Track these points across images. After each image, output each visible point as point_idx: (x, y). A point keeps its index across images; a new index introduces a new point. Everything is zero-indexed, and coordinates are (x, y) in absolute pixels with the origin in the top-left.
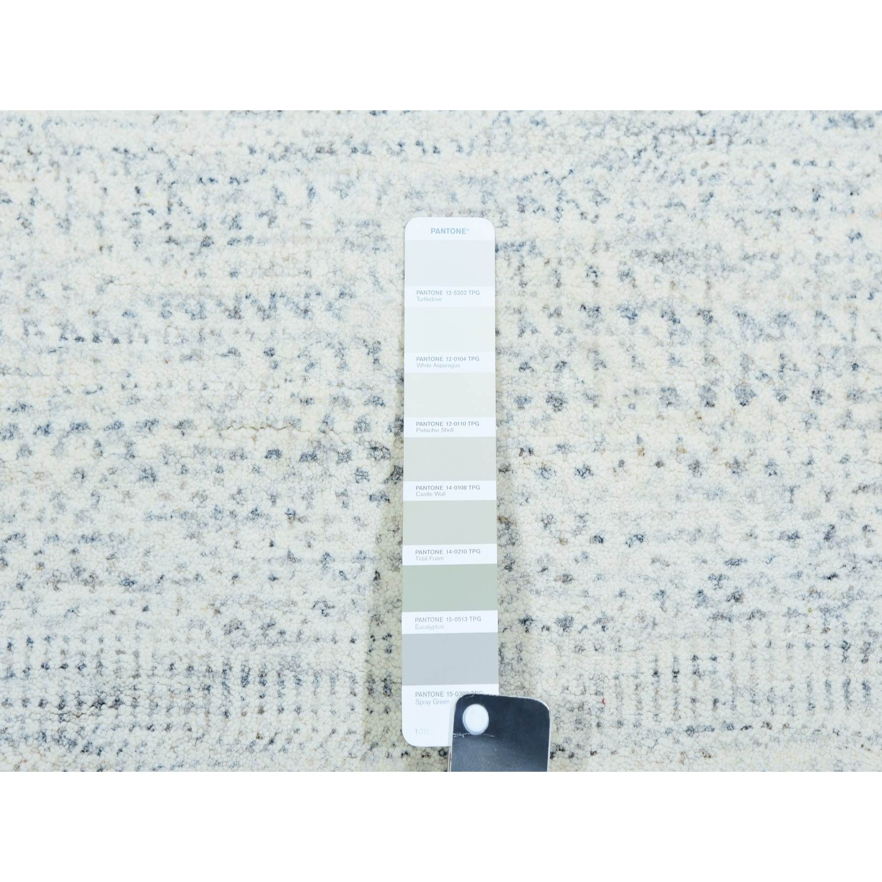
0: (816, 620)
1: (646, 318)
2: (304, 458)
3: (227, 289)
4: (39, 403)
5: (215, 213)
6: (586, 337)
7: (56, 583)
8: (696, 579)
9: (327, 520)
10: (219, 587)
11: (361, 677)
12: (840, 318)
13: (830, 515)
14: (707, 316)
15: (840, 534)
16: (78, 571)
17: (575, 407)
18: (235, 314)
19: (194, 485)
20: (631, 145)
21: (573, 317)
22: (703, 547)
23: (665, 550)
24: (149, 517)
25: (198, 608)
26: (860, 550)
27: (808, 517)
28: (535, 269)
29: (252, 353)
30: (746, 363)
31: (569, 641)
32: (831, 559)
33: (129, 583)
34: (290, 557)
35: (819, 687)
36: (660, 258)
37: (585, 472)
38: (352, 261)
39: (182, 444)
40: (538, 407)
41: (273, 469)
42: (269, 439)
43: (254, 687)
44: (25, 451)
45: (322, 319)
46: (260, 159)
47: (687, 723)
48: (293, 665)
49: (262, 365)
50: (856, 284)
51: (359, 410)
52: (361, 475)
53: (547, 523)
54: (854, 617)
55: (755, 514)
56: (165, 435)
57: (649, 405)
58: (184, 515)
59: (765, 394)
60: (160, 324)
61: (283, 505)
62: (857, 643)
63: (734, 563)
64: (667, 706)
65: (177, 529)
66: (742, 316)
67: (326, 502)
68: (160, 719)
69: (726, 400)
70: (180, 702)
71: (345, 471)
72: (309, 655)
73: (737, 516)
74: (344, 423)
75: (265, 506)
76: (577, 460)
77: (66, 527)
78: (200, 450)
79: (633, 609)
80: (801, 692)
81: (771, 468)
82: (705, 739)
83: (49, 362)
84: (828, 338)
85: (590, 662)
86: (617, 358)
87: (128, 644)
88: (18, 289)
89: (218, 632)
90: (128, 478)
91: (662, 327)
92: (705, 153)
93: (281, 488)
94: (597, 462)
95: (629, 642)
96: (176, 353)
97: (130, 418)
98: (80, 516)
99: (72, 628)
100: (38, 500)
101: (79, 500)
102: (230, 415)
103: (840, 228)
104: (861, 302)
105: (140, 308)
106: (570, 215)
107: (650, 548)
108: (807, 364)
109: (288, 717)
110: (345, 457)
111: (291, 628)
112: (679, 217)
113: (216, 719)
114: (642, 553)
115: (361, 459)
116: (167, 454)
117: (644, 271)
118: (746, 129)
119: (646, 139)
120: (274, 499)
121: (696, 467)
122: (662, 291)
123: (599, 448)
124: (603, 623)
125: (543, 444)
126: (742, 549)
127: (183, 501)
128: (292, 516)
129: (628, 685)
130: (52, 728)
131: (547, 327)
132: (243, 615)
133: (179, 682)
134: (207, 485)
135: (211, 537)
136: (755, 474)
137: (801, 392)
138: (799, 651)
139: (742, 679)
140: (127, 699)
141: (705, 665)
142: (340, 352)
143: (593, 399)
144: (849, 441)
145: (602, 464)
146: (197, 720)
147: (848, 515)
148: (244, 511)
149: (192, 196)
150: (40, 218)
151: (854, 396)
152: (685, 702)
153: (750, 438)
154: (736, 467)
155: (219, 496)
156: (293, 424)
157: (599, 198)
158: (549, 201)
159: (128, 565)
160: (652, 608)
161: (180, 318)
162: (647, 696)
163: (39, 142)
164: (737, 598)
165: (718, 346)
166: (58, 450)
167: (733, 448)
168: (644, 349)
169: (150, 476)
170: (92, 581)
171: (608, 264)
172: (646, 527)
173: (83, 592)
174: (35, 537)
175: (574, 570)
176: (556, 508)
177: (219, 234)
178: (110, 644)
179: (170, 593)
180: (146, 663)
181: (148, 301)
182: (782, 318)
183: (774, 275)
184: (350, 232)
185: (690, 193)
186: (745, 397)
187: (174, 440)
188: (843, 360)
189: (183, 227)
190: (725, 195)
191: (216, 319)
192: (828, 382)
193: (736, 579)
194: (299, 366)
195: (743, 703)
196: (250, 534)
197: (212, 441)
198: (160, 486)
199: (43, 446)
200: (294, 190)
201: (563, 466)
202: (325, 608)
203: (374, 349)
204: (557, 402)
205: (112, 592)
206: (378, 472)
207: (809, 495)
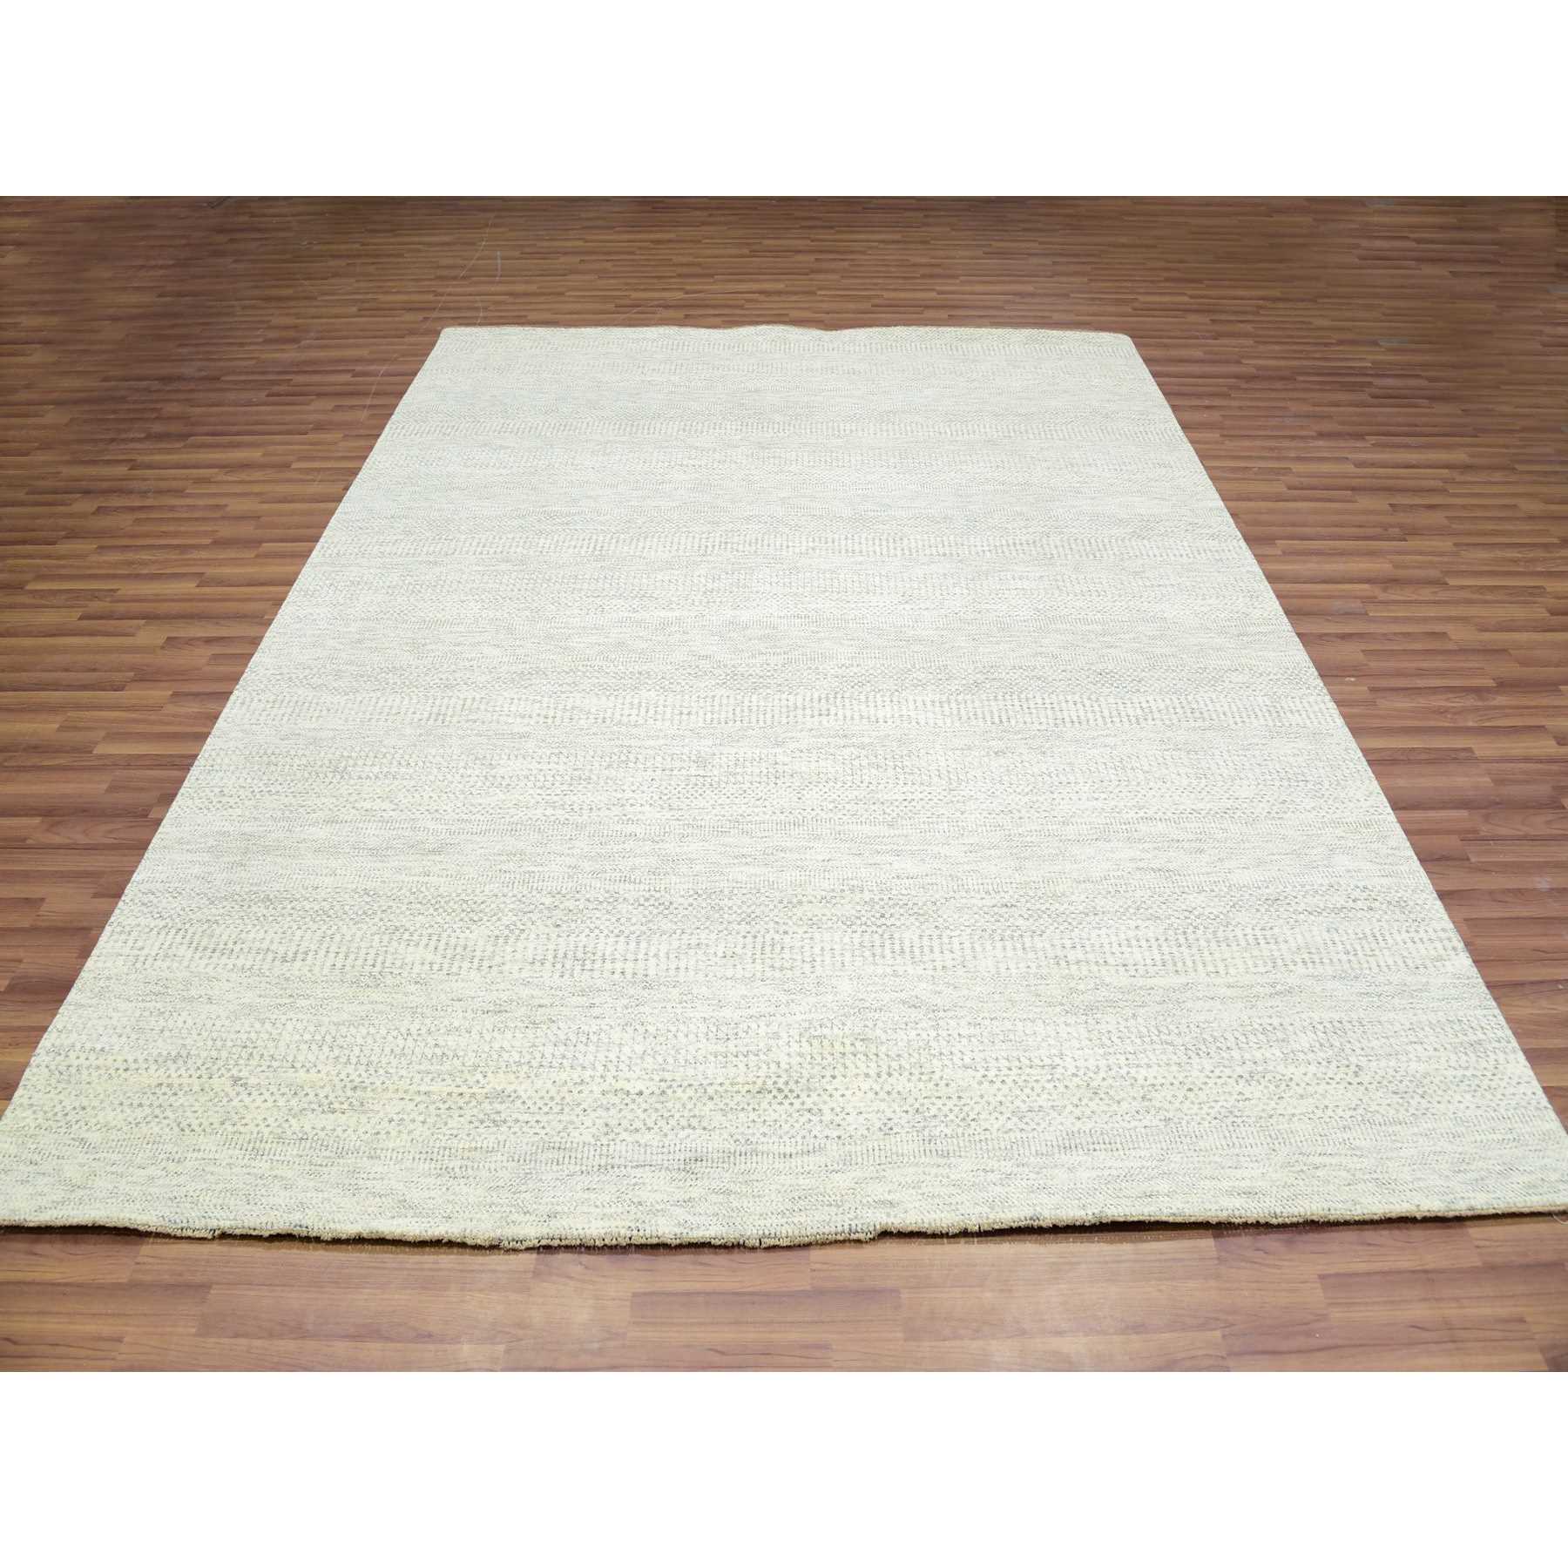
0: (915, 1134)
1: (859, 1056)
2: (758, 1092)
3: (734, 1050)
4: (679, 1079)
5: (731, 1032)
6: (842, 1061)
7: (683, 1128)
8: (878, 1124)
9: (765, 1110)
10: (733, 1130)
11: (776, 1153)
12: (916, 1055)
13: (917, 1105)
14: (877, 1055)
15: (920, 1110)
16: (690, 1125)
17: (839, 1078)
18: (737, 1056)
19: (724, 1101)
20: (852, 1012)
21: (837, 1055)
22: (880, 1115)
23: (868, 1116)
24: (711, 1110)
25: (726, 1136)
26: (926, 1114)
27: (911, 1106)
28: (826, 1042)
29: (742, 1066)
30: (889, 1067)
31: (840, 1143)
32: (918, 1117)
33: (704, 1129)
34: (754, 1121)
35: (916, 1151)
36: (862, 1040)
37: (843, 1095)
38: (771, 1042)
39: (720, 1089)
40: (828, 1078)
41: (748, 1096)
42: (747, 1087)
43: (743, 1157)
44: (674, 1092)
45: (763, 1057)
46: (743, 1019)
47: (878, 1162)
48: (755, 1150)
49: (745, 1069)
50: (920, 1047)
51: (774, 1079)
52: (775, 1097)
53: (832, 1109)
54: (926, 1133)
55: (895, 1106)
56: (716, 1087)
57: (861, 1078)
58: (722, 1110)
59: (896, 1074)
60: (714, 1059)
61: (751, 1106)
62: (927, 1139)
63: (889, 1119)
64: (871, 1158)
65: (719, 1113)
66: (888, 1056)
67: (764, 1105)
68: (715, 1165)
69: (884, 1076)
70: (721, 1160)
71: (771, 1096)
72: (760, 1147)
73: (890, 1107)
74: (770, 1082)
75: (746, 1107)
76: (840, 1093)
77: (686, 1113)
78: (726, 1091)
79: (859, 1133)
80: (912, 1153)
81: (899, 1093)
82: (883, 1167)
83: (681, 1069)
84: (913, 1060)
85: (848, 1148)
86: (851, 1065)
87: (704, 1144)
88: (673, 1052)
89: (732, 1142)
90: (705, 1099)
91: (864, 1058)
92: (873, 1014)
93: (751, 1101)
94: (846, 1092)
95: (859, 1142)
96: (719, 1066)
97: (705, 1082)
98: (690, 1110)
99: (688, 1141)
100: (678, 1106)
101: (690, 1106)
102: (735, 1081)
103: (914, 1033)
104: (921, 1051)
105: (708, 1056)
106: (835, 1029)
107: (865, 1115)
108: (908, 1067)
109: (754, 1164)
110: (771, 1092)
111: (754, 1140)
112: (867, 1030)
113: (732, 1165)
114: (861, 1118)
115: (775, 1092)
116: (716, 1091)
117: (858, 1044)
118: (885, 1008)
119: (856, 1010)
120: (748, 1104)
121: (876, 1093)
122: (863, 1049)
123: (847, 1089)
124: (851, 1137)
125: (830, 1088)
126: (892, 1116)
127: (722, 1106)
128: (754, 1109)
129: (859, 1154)
130: (682, 1167)
131: (830, 1058)
132: (740, 1137)
133: (720, 1155)
134: (727, 1101)
135: (730, 1116)
136: (894, 1095)
137: (906, 1073)
138: (910, 1142)
139: (894, 1151)
140: (704, 1158)
141: (882, 1147)
142: (768, 1064)
143: (844, 1076)
144: (921, 1085)
145: (848, 1093)
146: (726, 1166)
147: (923, 1105)
148: (739, 1108)
149: (724, 1028)
150: (680, 1035)
151: (922, 1074)
152: (877, 1157)
153: (892, 1085)
154: (889, 1093)
155: (732, 1104)
156: (754, 1083)
157: (843, 1024)
158: (829, 1025)
159: (705, 1124)
160: (865, 1132)
161: (720, 1058)
162: (865, 1156)
163: (679, 1017)
164: (891, 1129)
165: (881, 1063)
166: (684, 1091)
167: (887, 1088)
168: (859, 1063)
169: (711, 1098)
170: (694, 1128)
171: (848, 1042)
172: (862, 1110)
173: (691, 1131)
174: (677, 1116)
175: (841, 1123)
176: (834, 1105)
177: (732, 1038)
178: (699, 1145)
179: (718, 1132)
180: (710, 1150)
181: (711, 1054)
182: (899, 1056)
183: (896, 1044)
184: (770, 1035)
185: (870, 1024)
186: (890, 1075)
188: (918, 1065)
189: (721, 1035)
190: (880, 1024)
191: (731, 1058)
192: (913, 1070)
193: (890, 1124)
194: (755, 1069)
195: (894, 1157)
196: (742, 1115)
197: (730, 1088)
198: (715, 1101)
199: (680, 1090)
200: (754, 1026)
201: (837, 1094)
202: (764, 1135)
203: (778, 1063)
204: (834, 1077)
205: (699, 1131)
206: (780, 1097)
207: (911, 1100)
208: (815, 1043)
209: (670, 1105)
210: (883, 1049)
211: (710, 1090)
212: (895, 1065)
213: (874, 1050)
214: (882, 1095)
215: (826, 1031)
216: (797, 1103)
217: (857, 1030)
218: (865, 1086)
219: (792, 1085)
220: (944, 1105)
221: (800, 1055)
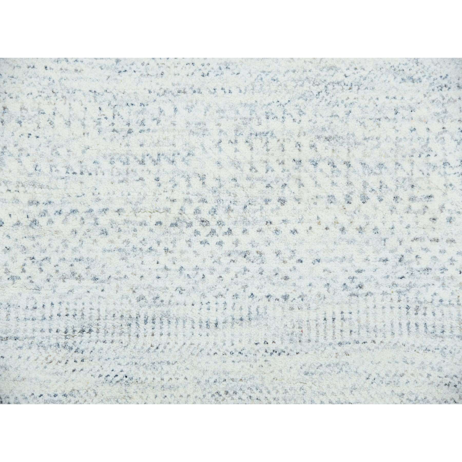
0: (395, 296)
2: (172, 225)
3: (139, 152)
4: (57, 201)
5: (134, 119)
8: (343, 278)
9: (182, 252)
10: (134, 281)
11: (197, 320)
12: (406, 165)
13: (401, 251)
14: (348, 164)
16: (73, 274)
17: (290, 204)
18: (142, 162)
19: (124, 237)
20: (315, 90)
21: (290, 165)
22: (346, 264)
23: (329, 266)
24: (105, 251)
27: (392, 251)
30: (365, 184)
32: (402, 270)
33: (95, 279)
34: (166, 268)
35: (396, 325)
36: (327, 139)
37: (294, 232)
38: (194, 140)
39: (119, 219)
40: (274, 204)
41: (158, 230)
42: (157, 217)
44: (51, 222)
45: (180, 165)
46: (153, 95)
47: (339, 340)
48: (167, 315)
49: (154, 185)
50: (413, 150)
51: (196, 205)
52: (197, 233)
53: (278, 253)
54: (411, 295)
56: (111, 215)
57: (322, 203)
58: (120, 250)
59: (373, 198)
60: (110, 167)
61: (163, 246)
62: (413, 306)
63: (359, 271)
64: (330, 333)
65: (116, 256)
66: (363, 164)
67: (182, 244)
68: (109, 338)
69: (356, 201)
70: (118, 330)
71: (190, 231)
72: (174, 311)
73: (361, 252)
74: (189, 210)
75: (155, 246)
76: (291, 227)
77: (68, 254)
78: (126, 222)
79: (315, 291)
80: (388, 328)
81: (376, 231)
82: (346, 348)
83: (61, 183)
84: (401, 174)
85: (296, 314)
86: (308, 182)
87: (95, 305)
88: (48, 151)
89: (134, 301)
90: (95, 234)
91: (328, 169)
92: (347, 93)
93: (162, 238)
94: (299, 227)
95: (313, 306)
96: (116, 179)
97: (96, 207)
98: (74, 250)
99: (71, 298)
100: (57, 243)
101: (74, 243)
102: (140, 206)
103: (406, 126)
104: (415, 158)
105: (101, 160)
106: (288, 120)
107: (323, 265)
108: (391, 185)
109: (165, 337)
110: (190, 225)
111: (166, 299)
112: (336, 121)
113: (133, 338)
114: (319, 267)
115: (197, 226)
116: (112, 223)
117: (321, 145)
118: (366, 83)
119: (322, 87)
120: (159, 243)
121: (343, 230)
122: (329, 153)
123: (300, 221)
124: (302, 297)
125: (276, 220)
126: (363, 266)
127: (119, 244)
128: (166, 250)
129: (313, 324)
130: (62, 341)
131: (278, 169)
132: (145, 293)
133: (117, 322)
134: (129, 237)
135: (131, 260)
136: (369, 232)
137: (389, 197)
138: (388, 310)
139: (363, 322)
140: (94, 329)
141: (346, 315)
142: (188, 179)
143: (298, 200)
144: (409, 219)
145: (302, 228)
146: (125, 338)
147: (409, 251)
149: (124, 111)
150: (58, 121)
151: (412, 199)
152: (338, 332)
153: (367, 217)
155: (135, 242)
156: (167, 210)
157: (301, 113)
158: (279, 114)
159: (95, 271)
161: (118, 164)
162: (321, 329)
163: (57, 88)
164: (361, 287)
165: (353, 177)
166: (65, 221)
167: (359, 221)
169: (105, 233)
170: (80, 278)
171: (305, 142)
172: (321, 256)
176: (282, 247)
177: (136, 128)
178: (87, 306)
179: (114, 284)
180: (103, 313)
181: (104, 157)
183: (378, 147)
184: (193, 127)
185: (341, 111)
186: (364, 200)
187: (115, 217)
188: (407, 183)
189: (120, 125)
190: (356, 111)
191: (134, 165)
192: (401, 193)
193: (360, 279)
194: (170, 186)
195: (363, 332)
196: (149, 258)
197: (132, 218)
198: (110, 237)
199: (58, 219)
200: (168, 110)
201: (285, 229)
202: (181, 291)
203: (203, 178)
206: (204, 231)
207: (392, 242)
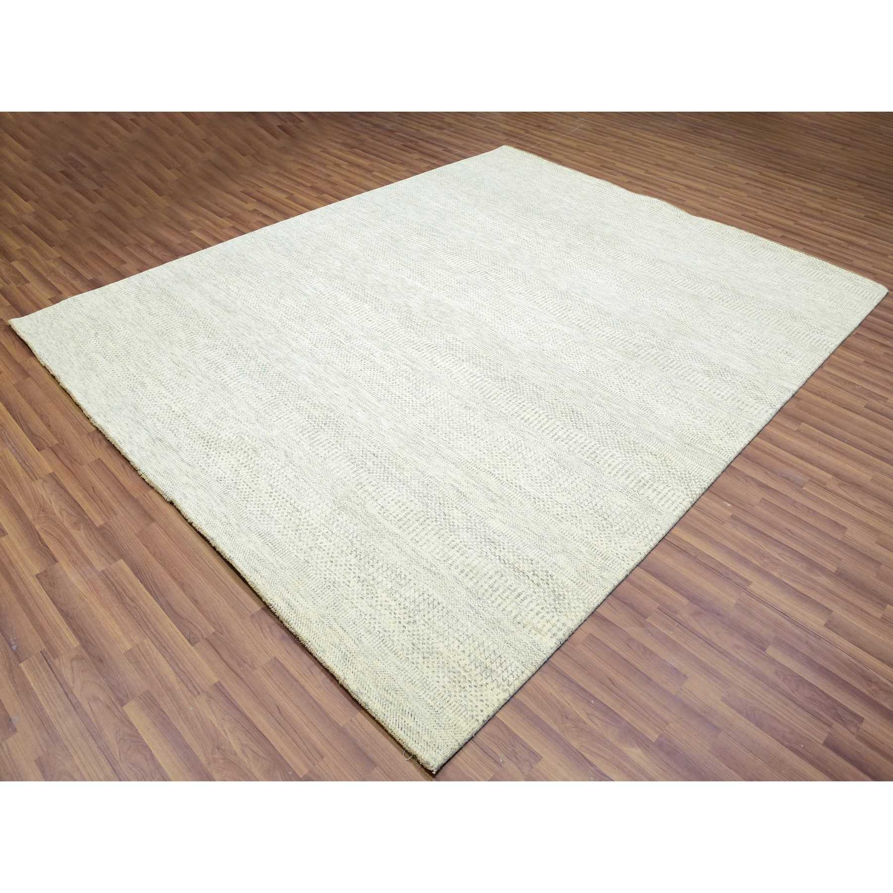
1: (246, 454)
28: (242, 441)
29: (209, 427)
55: (232, 475)
154: (236, 470)
168: (242, 456)
204: (228, 452)
205: (173, 435)
208: (238, 439)
209: (176, 421)
210: (256, 458)
211: (191, 426)
212: (252, 465)
213: (252, 456)
214: (234, 469)
215: (247, 438)
216: (208, 450)
217: (257, 446)
218: (233, 462)
219: (213, 444)
220: (246, 488)
221: (229, 438)
